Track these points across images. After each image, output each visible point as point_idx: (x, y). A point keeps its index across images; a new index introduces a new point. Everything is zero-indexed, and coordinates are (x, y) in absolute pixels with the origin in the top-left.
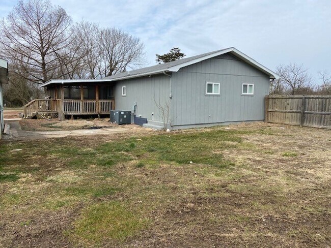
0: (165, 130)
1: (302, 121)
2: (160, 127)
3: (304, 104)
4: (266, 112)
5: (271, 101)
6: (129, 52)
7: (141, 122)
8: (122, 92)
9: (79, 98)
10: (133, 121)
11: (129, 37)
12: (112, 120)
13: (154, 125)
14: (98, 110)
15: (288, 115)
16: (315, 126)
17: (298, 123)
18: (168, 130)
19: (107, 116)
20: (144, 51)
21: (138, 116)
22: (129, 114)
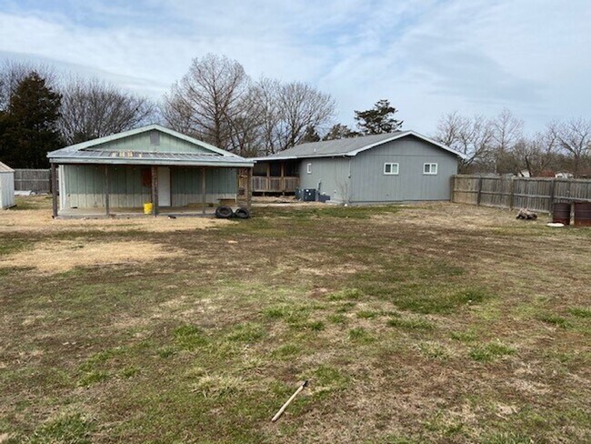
0: (343, 204)
1: (479, 202)
2: (339, 203)
3: (480, 184)
4: (452, 192)
5: (456, 180)
6: (318, 112)
7: (324, 199)
8: (308, 169)
9: (265, 175)
10: (317, 198)
11: (317, 93)
12: (297, 198)
13: (334, 202)
14: (283, 188)
15: (469, 195)
16: (488, 205)
17: (475, 203)
18: (346, 205)
19: (292, 194)
20: (336, 111)
21: (323, 193)
22: (313, 191)
